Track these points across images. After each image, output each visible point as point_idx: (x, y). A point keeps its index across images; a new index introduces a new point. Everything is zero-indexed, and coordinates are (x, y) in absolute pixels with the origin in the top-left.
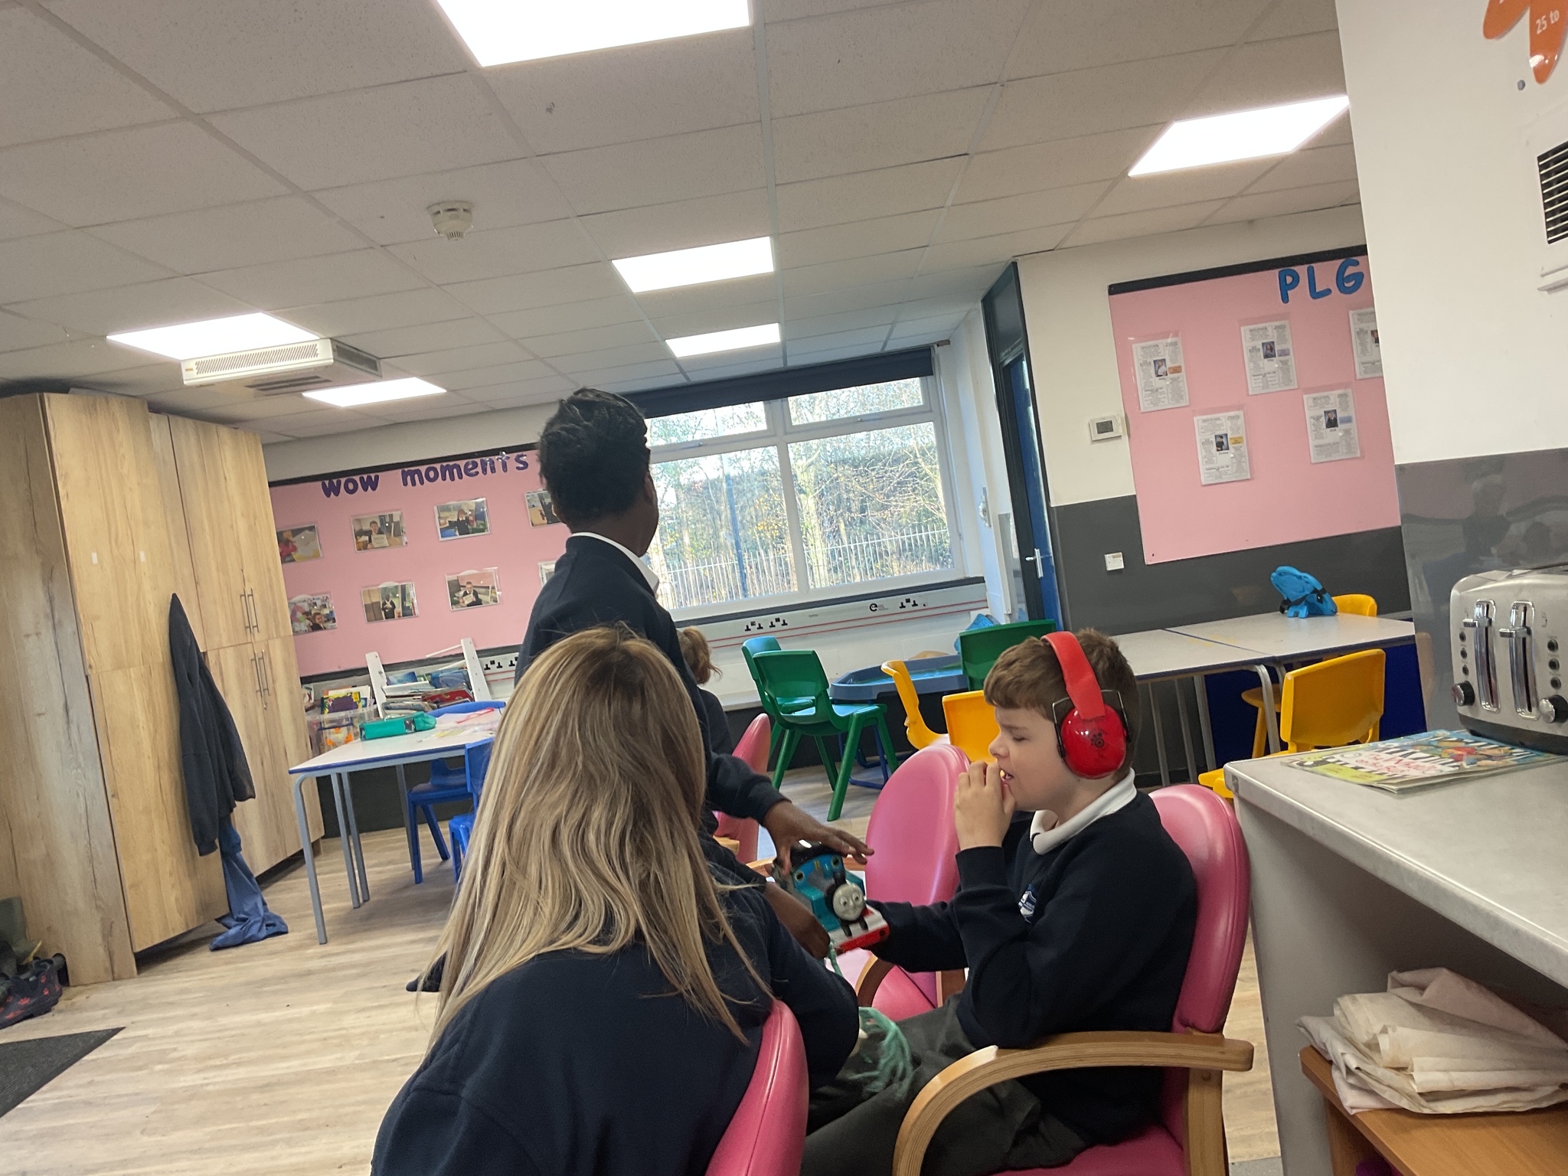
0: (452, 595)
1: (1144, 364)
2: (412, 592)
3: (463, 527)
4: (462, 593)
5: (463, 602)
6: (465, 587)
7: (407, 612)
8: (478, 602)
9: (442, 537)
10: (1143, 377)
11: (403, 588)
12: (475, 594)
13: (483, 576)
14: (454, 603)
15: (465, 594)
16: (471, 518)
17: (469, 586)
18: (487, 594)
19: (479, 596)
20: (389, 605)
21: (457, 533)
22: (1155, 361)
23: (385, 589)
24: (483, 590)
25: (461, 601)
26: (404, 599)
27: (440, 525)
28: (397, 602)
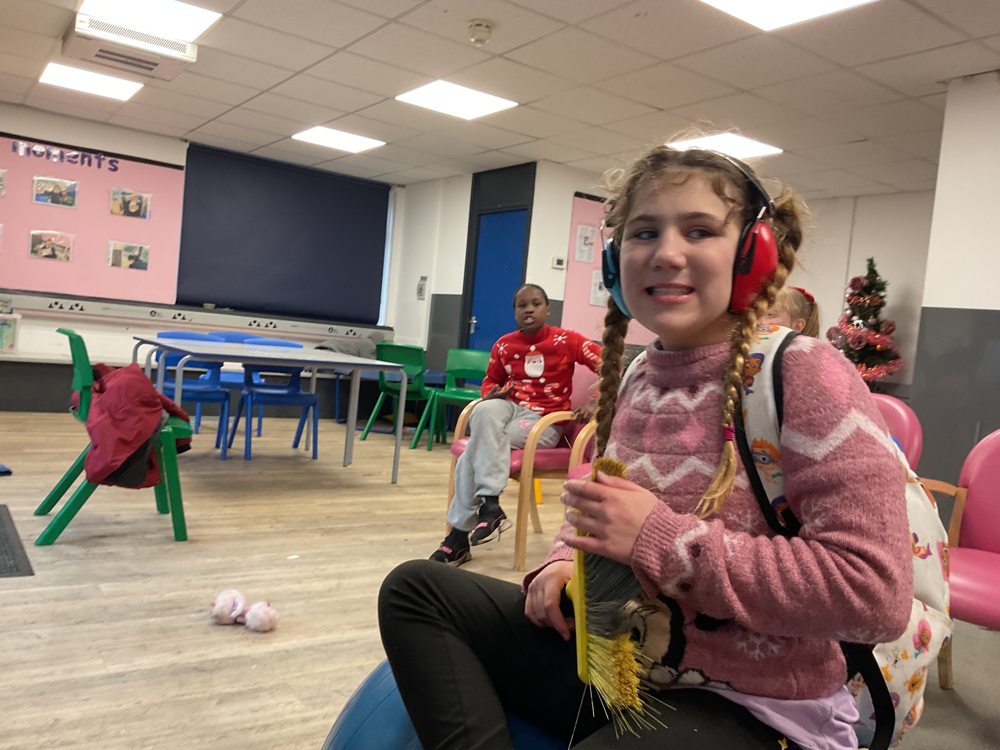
0: (33, 245)
1: (580, 236)
3: (56, 198)
4: (42, 246)
5: (41, 253)
6: (45, 242)
8: (53, 256)
9: (37, 199)
10: (579, 242)
12: (53, 250)
13: (63, 238)
14: (34, 252)
15: (44, 248)
16: (64, 193)
17: (48, 242)
18: (62, 252)
19: (57, 253)
21: (50, 200)
22: (585, 237)
24: (60, 249)
25: (40, 252)
27: (37, 190)
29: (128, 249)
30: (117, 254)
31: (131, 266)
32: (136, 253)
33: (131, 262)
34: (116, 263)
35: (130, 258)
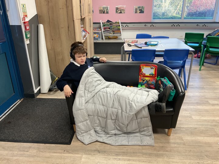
0: (116, 10)
2: (108, 9)
5: (118, 12)
7: (107, 13)
8: (121, 13)
11: (107, 7)
12: (121, 11)
13: (123, 7)
14: (116, 12)
15: (119, 10)
18: (123, 11)
19: (122, 11)
20: (104, 11)
23: (104, 7)
26: (107, 10)
28: (106, 10)
29: (139, 7)
30: (136, 9)
31: (140, 13)
32: (141, 9)
33: (140, 11)
34: (136, 12)
35: (140, 10)
